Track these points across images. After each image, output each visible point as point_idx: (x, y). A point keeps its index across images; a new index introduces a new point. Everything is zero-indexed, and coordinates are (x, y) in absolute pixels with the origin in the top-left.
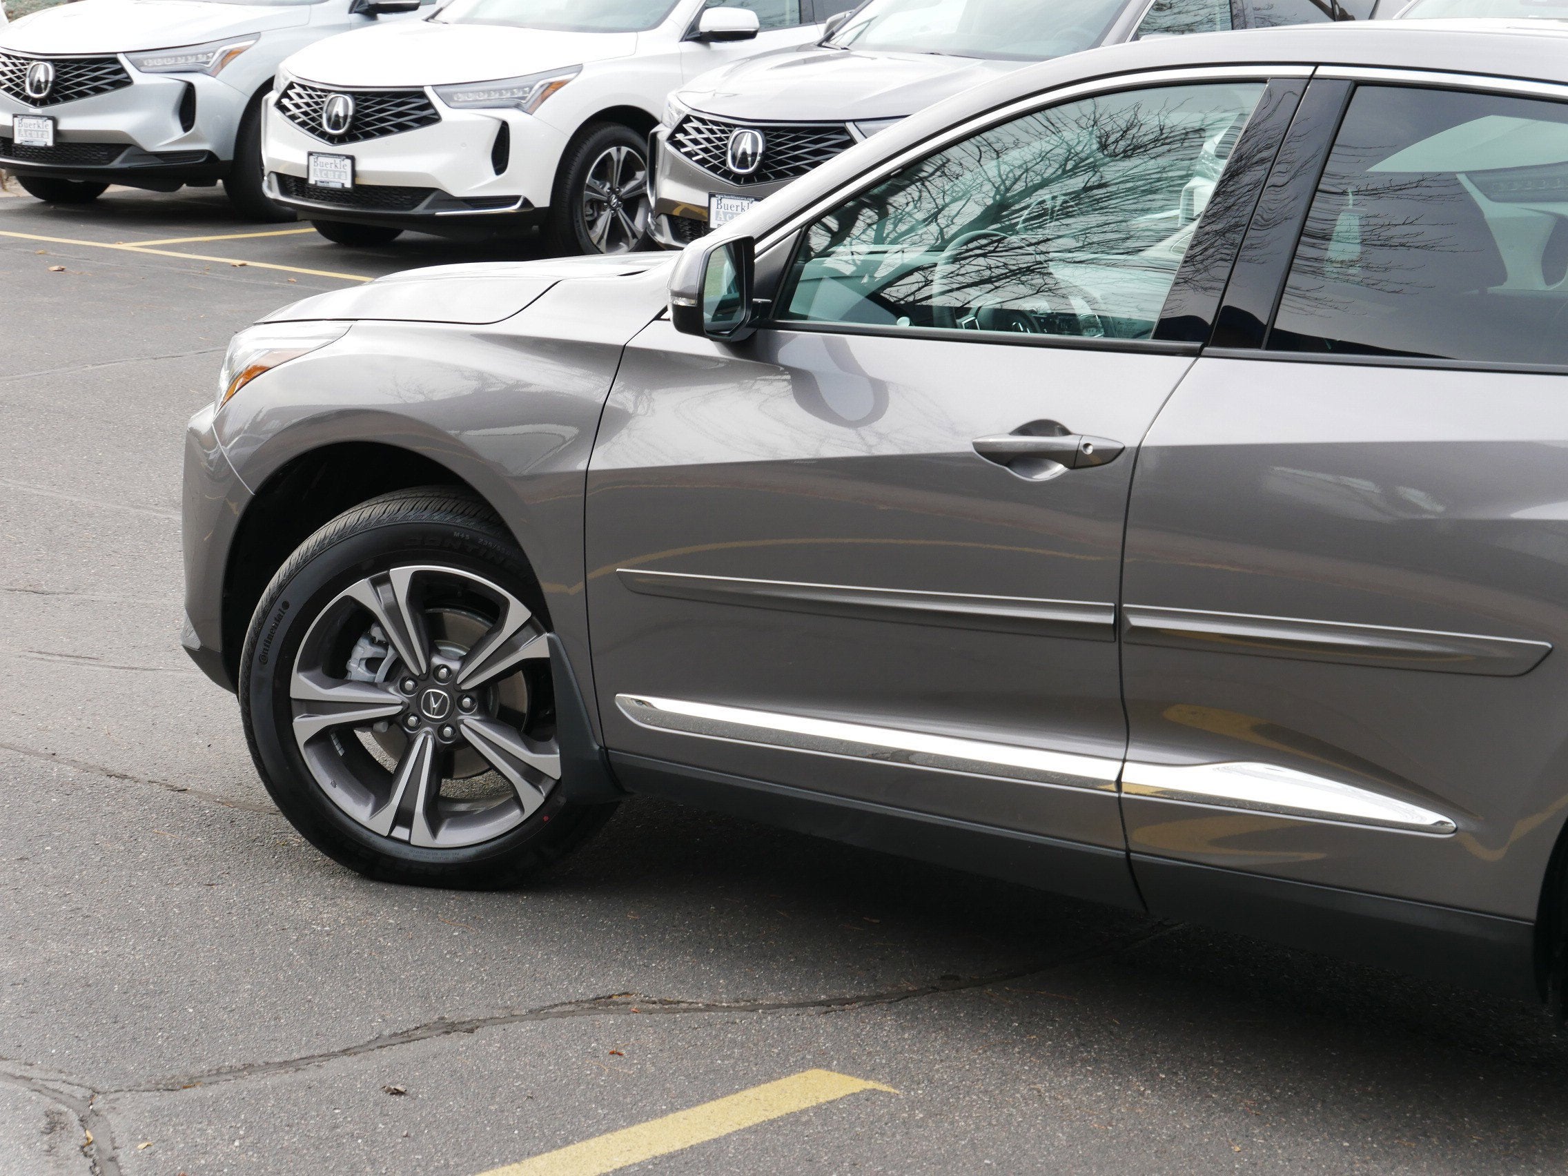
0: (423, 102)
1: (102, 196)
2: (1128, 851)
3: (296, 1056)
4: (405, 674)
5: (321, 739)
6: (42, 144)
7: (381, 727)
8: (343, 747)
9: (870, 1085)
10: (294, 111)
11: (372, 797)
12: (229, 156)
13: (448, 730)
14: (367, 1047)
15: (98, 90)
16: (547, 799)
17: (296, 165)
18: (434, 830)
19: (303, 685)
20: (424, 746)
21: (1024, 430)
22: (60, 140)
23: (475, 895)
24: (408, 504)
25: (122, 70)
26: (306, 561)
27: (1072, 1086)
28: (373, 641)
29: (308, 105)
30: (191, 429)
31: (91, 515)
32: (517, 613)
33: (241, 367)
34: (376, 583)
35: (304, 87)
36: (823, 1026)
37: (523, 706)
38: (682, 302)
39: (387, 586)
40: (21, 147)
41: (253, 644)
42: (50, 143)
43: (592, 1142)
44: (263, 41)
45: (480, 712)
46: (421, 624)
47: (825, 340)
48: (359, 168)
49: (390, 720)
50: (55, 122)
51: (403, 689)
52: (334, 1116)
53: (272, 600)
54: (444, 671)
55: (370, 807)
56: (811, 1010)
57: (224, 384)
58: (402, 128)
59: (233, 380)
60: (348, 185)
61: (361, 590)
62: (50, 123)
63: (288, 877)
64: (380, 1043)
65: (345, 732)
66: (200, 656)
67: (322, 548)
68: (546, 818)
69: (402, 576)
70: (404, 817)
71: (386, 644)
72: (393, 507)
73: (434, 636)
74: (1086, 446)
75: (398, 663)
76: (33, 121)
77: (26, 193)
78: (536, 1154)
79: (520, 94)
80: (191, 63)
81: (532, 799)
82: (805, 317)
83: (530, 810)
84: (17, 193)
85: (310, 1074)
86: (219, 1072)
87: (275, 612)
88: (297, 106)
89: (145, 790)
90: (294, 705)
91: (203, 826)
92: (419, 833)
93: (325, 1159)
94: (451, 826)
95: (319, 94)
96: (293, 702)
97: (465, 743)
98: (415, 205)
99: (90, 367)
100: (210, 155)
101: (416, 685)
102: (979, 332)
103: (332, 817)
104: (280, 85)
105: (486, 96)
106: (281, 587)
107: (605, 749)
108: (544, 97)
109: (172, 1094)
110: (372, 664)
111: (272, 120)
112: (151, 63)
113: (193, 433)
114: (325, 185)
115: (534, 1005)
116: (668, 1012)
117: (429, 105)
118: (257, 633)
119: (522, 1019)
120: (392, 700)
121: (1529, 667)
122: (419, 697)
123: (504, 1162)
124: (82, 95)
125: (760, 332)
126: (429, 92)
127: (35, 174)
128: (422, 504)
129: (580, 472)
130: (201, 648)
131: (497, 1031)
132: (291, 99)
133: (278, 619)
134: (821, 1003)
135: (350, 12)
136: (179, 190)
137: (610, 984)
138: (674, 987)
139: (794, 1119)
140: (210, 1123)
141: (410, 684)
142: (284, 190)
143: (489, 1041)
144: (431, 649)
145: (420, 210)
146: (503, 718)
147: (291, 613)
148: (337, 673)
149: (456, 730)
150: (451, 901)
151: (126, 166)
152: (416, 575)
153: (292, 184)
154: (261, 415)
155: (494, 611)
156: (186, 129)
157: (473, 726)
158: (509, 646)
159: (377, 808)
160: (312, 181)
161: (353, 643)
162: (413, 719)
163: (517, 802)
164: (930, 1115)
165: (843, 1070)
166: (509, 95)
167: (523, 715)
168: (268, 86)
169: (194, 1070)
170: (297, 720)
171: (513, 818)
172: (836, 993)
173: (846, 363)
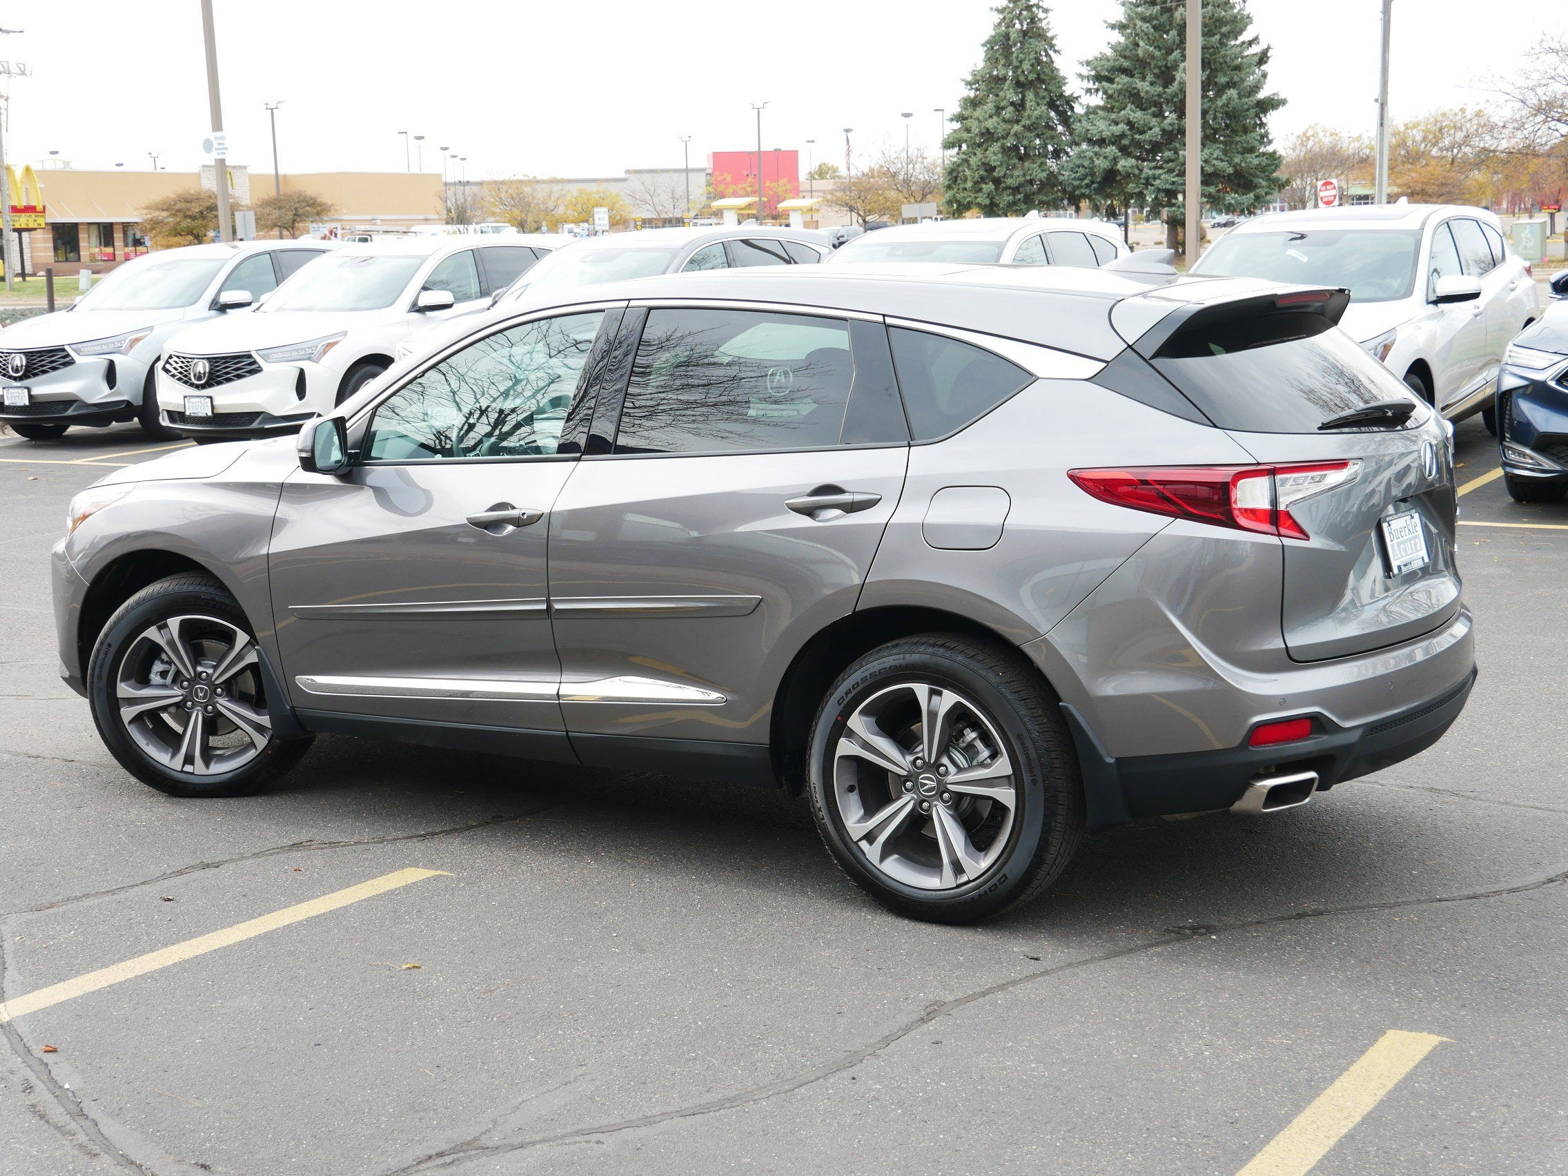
0: (251, 360)
1: (66, 433)
2: (567, 732)
3: (114, 887)
4: (183, 678)
5: (138, 719)
6: (22, 404)
7: (172, 710)
8: (152, 723)
9: (438, 873)
10: (174, 372)
11: (171, 750)
12: (140, 403)
13: (210, 708)
14: (157, 879)
15: (54, 369)
16: (269, 741)
17: (178, 405)
18: (207, 765)
19: (124, 690)
20: (197, 718)
21: (492, 509)
22: (33, 401)
23: (234, 799)
24: (175, 582)
25: (68, 355)
26: (119, 619)
27: (551, 863)
28: (163, 662)
29: (181, 367)
30: (55, 553)
31: (37, 617)
32: (242, 638)
33: (79, 514)
34: (160, 628)
35: (178, 357)
36: (418, 847)
37: (253, 691)
38: (304, 455)
39: (167, 630)
40: (9, 407)
41: (93, 669)
42: (27, 403)
43: (274, 914)
44: (155, 332)
45: (227, 695)
46: (189, 650)
47: (395, 469)
48: (215, 403)
49: (176, 705)
50: (29, 390)
51: (182, 687)
52: (130, 914)
53: (102, 643)
54: (205, 674)
55: (170, 755)
56: (414, 839)
57: (70, 524)
58: (239, 377)
59: (75, 522)
60: (210, 414)
61: (152, 633)
62: (26, 391)
63: (126, 799)
64: (164, 877)
65: (154, 715)
66: (69, 681)
67: (127, 611)
68: (270, 752)
69: (174, 623)
70: (189, 759)
71: (170, 662)
72: (166, 585)
73: (197, 655)
74: (524, 514)
75: (178, 673)
76: (16, 390)
77: (17, 435)
78: (241, 922)
79: (310, 352)
80: (111, 348)
81: (261, 742)
82: (381, 459)
83: (260, 749)
84: (13, 436)
85: (121, 896)
86: (68, 900)
87: (104, 649)
88: (175, 369)
89: (49, 762)
90: (120, 702)
91: (81, 779)
92: (199, 767)
93: (121, 935)
94: (216, 763)
95: (187, 360)
96: (120, 700)
97: (221, 715)
98: (251, 423)
99: (46, 534)
100: (128, 403)
101: (189, 684)
102: (481, 458)
103: (148, 763)
104: (164, 357)
105: (289, 354)
106: (106, 635)
107: (293, 708)
108: (325, 352)
109: (39, 913)
110: (164, 674)
111: (162, 380)
112: (86, 350)
113: (56, 554)
114: (196, 415)
115: (256, 851)
116: (332, 847)
117: (255, 362)
118: (95, 663)
119: (248, 858)
120: (177, 694)
121: (752, 609)
122: (191, 691)
123: (222, 928)
124: (44, 372)
125: (355, 469)
126: (254, 354)
127: (20, 423)
128: (183, 581)
129: (264, 555)
130: (70, 676)
131: (232, 866)
132: (171, 365)
133: (106, 654)
134: (421, 836)
135: (209, 310)
136: (110, 426)
137: (303, 837)
138: (339, 835)
139: (391, 892)
140: (59, 924)
141: (185, 683)
142: (172, 420)
143: (226, 871)
144: (196, 662)
145: (255, 425)
146: (242, 698)
147: (113, 650)
148: (144, 682)
149: (215, 708)
150: (220, 803)
151: (75, 413)
152: (182, 622)
153: (174, 416)
154: (97, 539)
155: (229, 638)
156: (111, 388)
157: (224, 704)
158: (239, 657)
159: (173, 756)
160: (187, 413)
161: (152, 664)
162: (189, 704)
163: (252, 744)
164: (468, 884)
165: (425, 867)
166: (303, 352)
167: (251, 696)
168: (158, 359)
169: (54, 900)
170: (122, 710)
171: (252, 754)
172: (430, 830)
173: (409, 481)
